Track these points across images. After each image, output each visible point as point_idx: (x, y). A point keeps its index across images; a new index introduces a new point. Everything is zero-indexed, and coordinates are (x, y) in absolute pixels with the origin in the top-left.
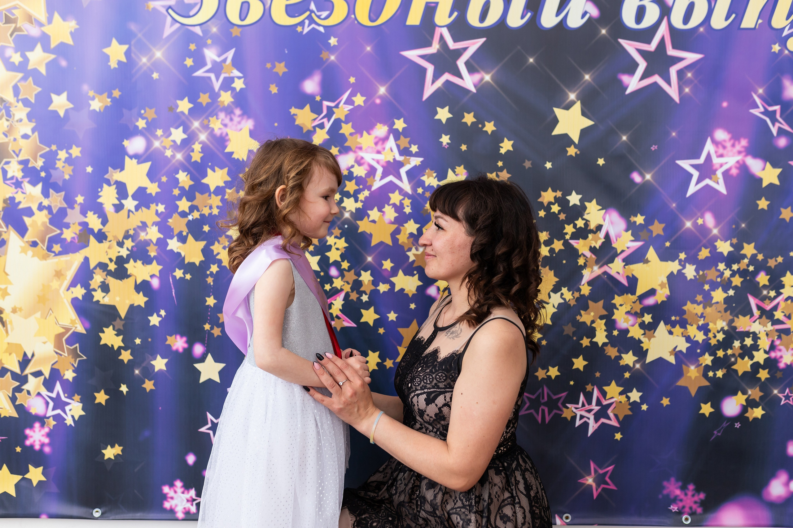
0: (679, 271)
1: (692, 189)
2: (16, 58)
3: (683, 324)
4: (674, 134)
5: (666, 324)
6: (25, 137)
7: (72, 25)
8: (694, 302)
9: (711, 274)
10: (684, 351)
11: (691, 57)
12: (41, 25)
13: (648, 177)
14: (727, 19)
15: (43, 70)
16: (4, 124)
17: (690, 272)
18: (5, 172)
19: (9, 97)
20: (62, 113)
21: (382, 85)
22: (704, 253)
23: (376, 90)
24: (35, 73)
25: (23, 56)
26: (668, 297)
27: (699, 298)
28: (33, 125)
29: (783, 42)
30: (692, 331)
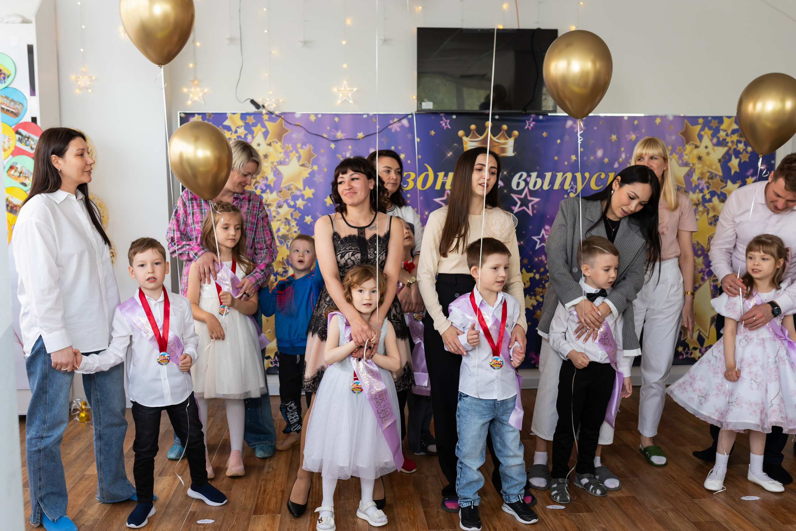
0: (534, 277)
1: (538, 247)
2: (292, 203)
3: (535, 295)
4: (531, 227)
5: (529, 295)
6: (295, 232)
7: (313, 191)
8: (539, 287)
9: (545, 277)
10: (536, 305)
11: (536, 200)
12: (301, 191)
13: (522, 243)
14: (548, 186)
15: (302, 207)
16: (287, 227)
17: (537, 276)
18: (287, 245)
19: (289, 217)
20: (309, 223)
21: (427, 211)
22: (542, 270)
23: (424, 213)
24: (299, 209)
25: (295, 202)
26: (530, 286)
27: (541, 286)
28: (298, 228)
29: (568, 194)
30: (538, 298)
